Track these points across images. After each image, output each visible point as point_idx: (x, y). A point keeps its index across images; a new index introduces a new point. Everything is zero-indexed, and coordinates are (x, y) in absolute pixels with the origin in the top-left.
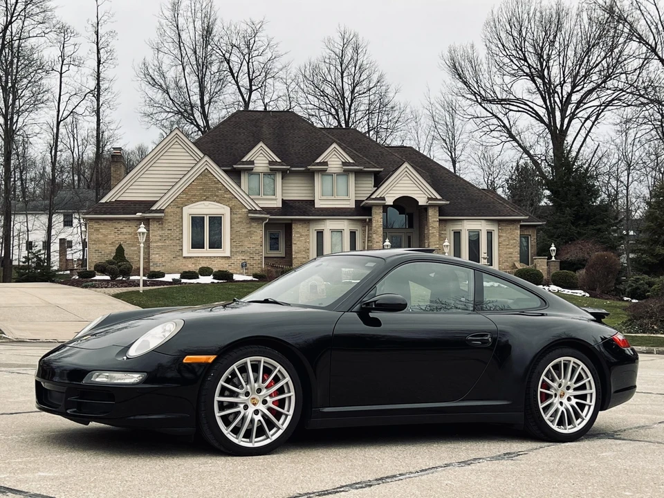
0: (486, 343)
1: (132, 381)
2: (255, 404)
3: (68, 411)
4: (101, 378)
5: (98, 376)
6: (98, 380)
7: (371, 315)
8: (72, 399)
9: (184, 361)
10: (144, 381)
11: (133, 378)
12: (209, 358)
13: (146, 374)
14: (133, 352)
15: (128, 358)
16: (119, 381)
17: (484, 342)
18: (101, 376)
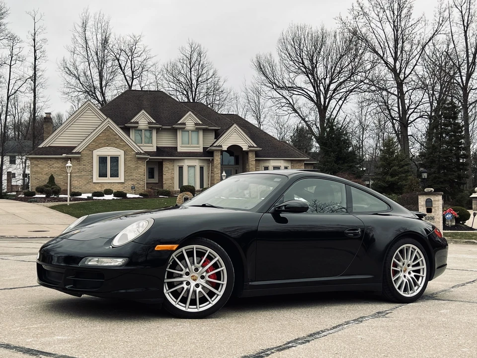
0: (357, 235)
1: (117, 264)
2: (195, 280)
3: (67, 287)
4: (93, 262)
5: (90, 261)
6: (90, 263)
7: (282, 215)
8: (70, 277)
9: (156, 249)
10: (127, 264)
11: (119, 262)
12: (174, 247)
13: (127, 259)
14: (116, 242)
15: (113, 247)
16: (107, 264)
17: (356, 234)
18: (92, 261)
